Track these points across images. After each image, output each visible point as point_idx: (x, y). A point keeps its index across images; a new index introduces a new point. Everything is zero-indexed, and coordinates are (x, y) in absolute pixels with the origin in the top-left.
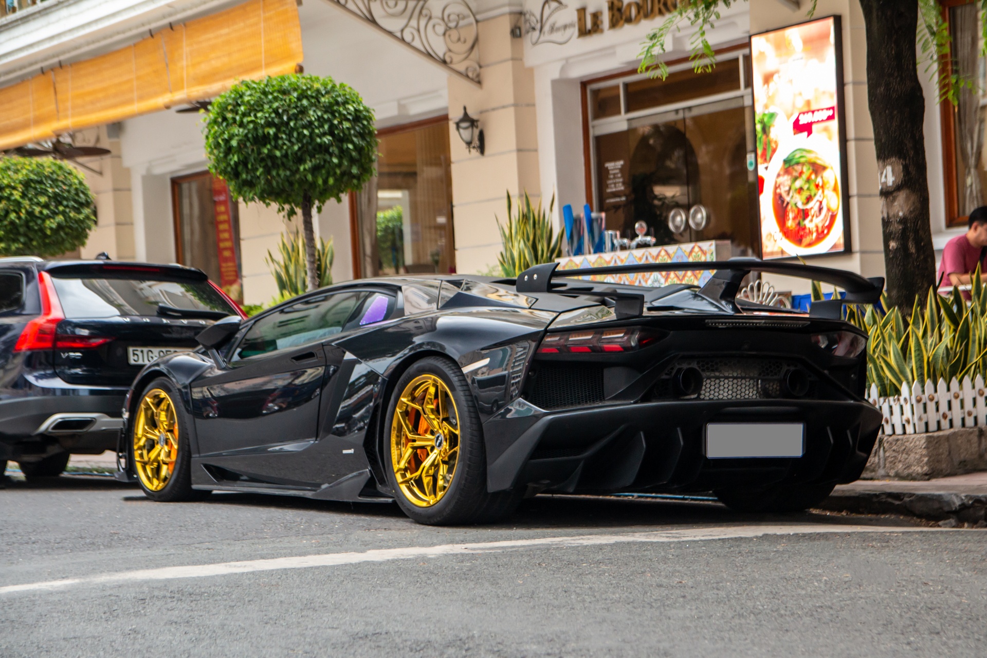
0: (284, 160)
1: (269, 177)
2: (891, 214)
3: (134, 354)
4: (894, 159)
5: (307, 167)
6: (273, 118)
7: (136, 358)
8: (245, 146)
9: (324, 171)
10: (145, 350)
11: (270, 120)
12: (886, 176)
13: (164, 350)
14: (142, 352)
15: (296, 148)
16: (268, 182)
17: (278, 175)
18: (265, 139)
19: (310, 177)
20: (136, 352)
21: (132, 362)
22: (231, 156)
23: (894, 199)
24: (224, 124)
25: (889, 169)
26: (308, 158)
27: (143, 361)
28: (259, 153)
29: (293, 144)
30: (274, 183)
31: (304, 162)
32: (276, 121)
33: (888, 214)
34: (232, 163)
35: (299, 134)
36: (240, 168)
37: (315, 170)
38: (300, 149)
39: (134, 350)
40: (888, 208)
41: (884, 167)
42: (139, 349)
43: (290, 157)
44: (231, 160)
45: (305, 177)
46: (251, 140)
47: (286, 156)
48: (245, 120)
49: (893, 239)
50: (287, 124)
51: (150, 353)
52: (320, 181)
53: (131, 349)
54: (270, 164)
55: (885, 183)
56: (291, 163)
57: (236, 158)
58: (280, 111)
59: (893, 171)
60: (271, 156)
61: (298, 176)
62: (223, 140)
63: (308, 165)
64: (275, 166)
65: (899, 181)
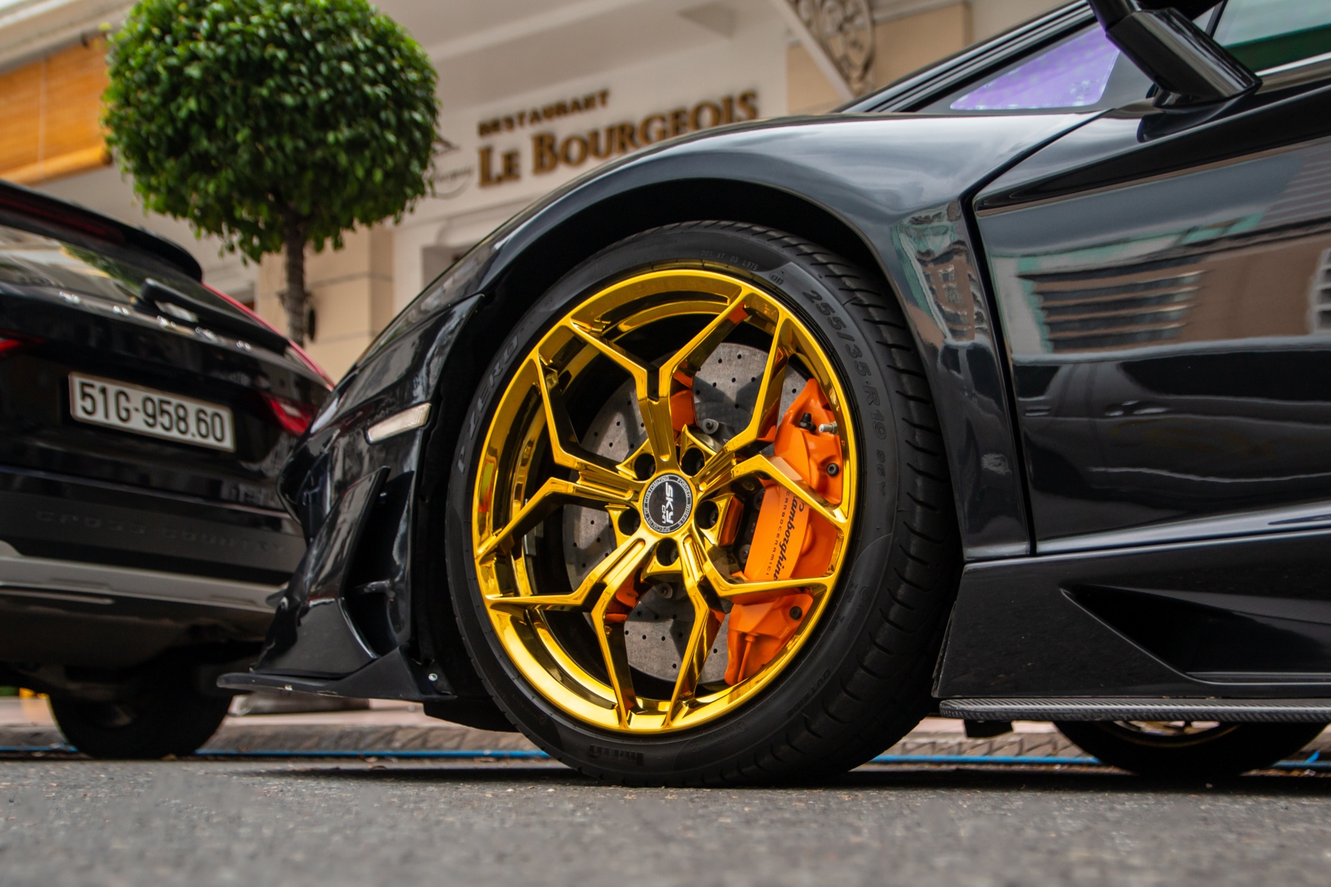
0: (297, 117)
1: (261, 148)
3: (85, 395)
5: (341, 137)
6: (281, 30)
7: (88, 404)
8: (218, 78)
9: (367, 153)
10: (112, 388)
11: (276, 32)
13: (156, 397)
14: (104, 391)
15: (324, 95)
16: (256, 162)
17: (281, 147)
18: (264, 68)
19: (343, 159)
20: (88, 390)
21: (80, 414)
22: (181, 100)
24: (168, 39)
26: (343, 121)
27: (107, 416)
28: (247, 94)
29: (317, 87)
30: (269, 164)
31: (335, 128)
32: (287, 37)
34: (183, 113)
35: (332, 69)
36: (194, 130)
37: (355, 146)
38: (331, 99)
39: (83, 385)
42: (99, 384)
43: (310, 114)
44: (179, 108)
45: (334, 156)
46: (233, 68)
47: (302, 108)
48: (223, 28)
50: (311, 45)
51: (122, 398)
52: (360, 173)
53: (76, 381)
54: (264, 123)
56: (309, 126)
57: (192, 104)
58: (298, 19)
60: (272, 107)
61: (319, 154)
62: (166, 68)
63: (345, 133)
64: (276, 128)
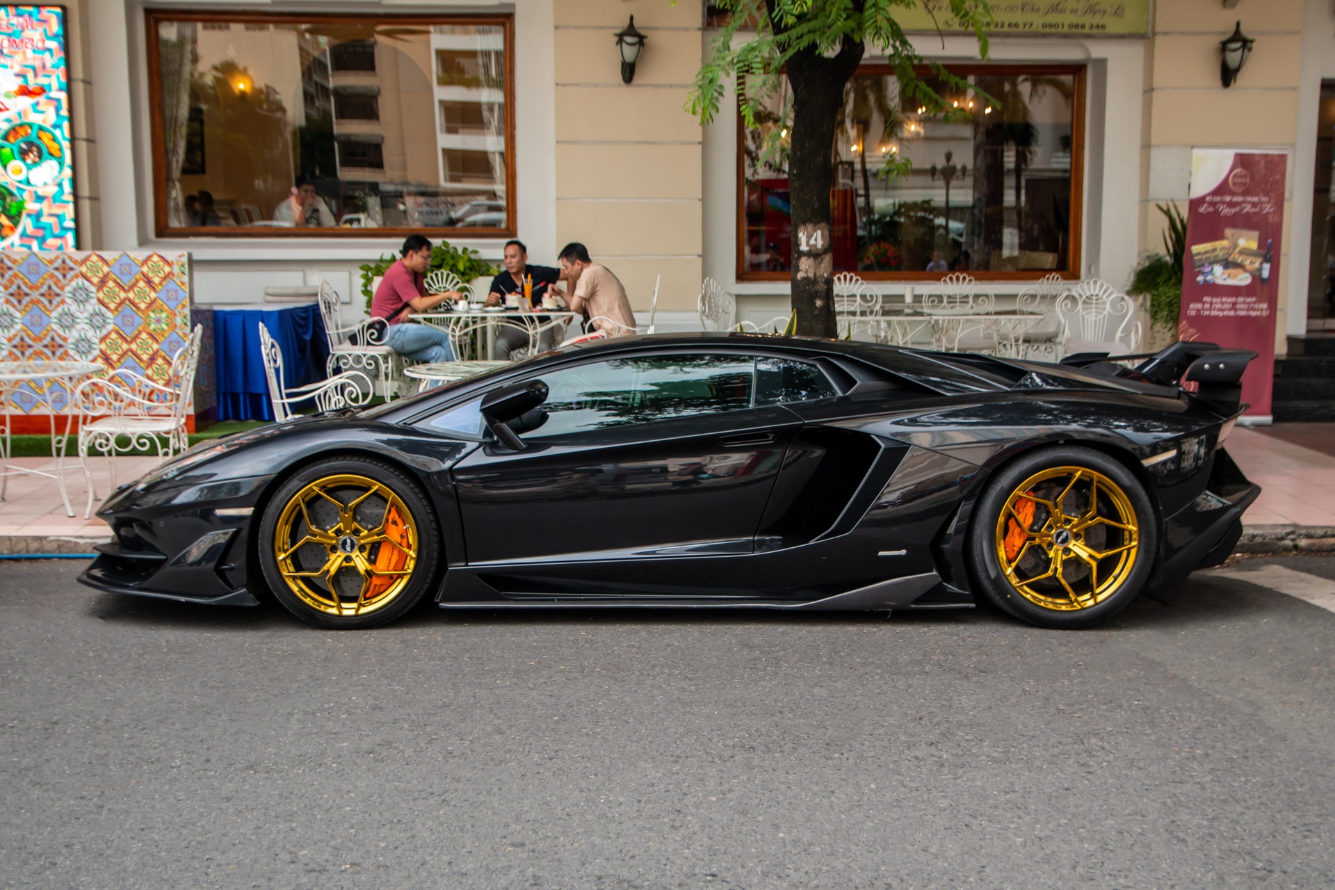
2: (818, 274)
4: (823, 224)
12: (816, 240)
23: (822, 260)
25: (819, 232)
33: (815, 274)
40: (816, 268)
41: (815, 231)
49: (819, 297)
55: (816, 245)
59: (822, 235)
65: (826, 245)
